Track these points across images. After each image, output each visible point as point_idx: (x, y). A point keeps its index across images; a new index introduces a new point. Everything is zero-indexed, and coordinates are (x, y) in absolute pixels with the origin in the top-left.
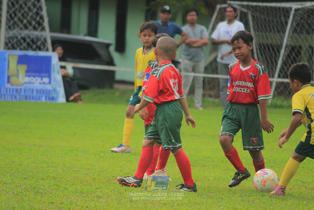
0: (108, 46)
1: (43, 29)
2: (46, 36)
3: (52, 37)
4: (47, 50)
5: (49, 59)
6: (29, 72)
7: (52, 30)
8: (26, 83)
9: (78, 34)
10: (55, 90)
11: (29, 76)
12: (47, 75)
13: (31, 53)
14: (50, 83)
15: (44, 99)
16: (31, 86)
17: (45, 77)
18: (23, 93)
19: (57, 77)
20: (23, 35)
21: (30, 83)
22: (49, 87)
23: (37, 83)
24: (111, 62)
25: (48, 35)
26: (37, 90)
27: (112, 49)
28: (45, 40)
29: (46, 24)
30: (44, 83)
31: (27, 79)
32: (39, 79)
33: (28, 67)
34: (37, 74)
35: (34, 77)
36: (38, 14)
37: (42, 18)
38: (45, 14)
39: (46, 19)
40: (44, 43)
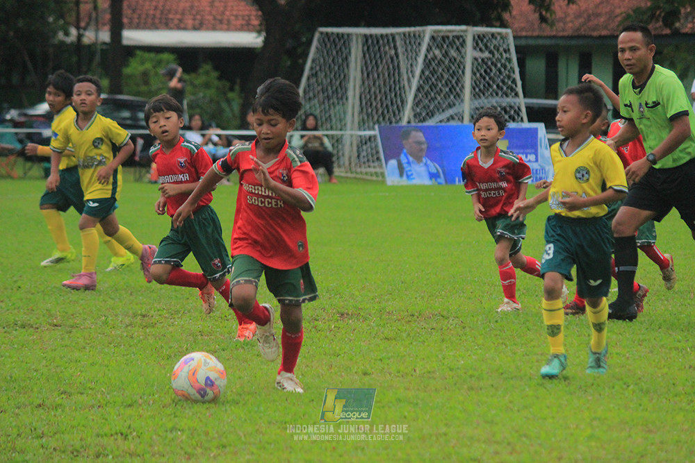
1: (517, 95)
2: (519, 104)
3: (526, 103)
4: (522, 120)
7: (525, 96)
12: (533, 151)
13: (513, 125)
14: (537, 160)
17: (530, 154)
19: (546, 153)
20: (504, 105)
22: (536, 166)
25: (522, 102)
28: (519, 109)
29: (519, 89)
30: (530, 161)
32: (524, 157)
33: (509, 142)
34: (522, 151)
36: (509, 77)
37: (514, 81)
38: (517, 76)
39: (519, 83)
40: (518, 112)
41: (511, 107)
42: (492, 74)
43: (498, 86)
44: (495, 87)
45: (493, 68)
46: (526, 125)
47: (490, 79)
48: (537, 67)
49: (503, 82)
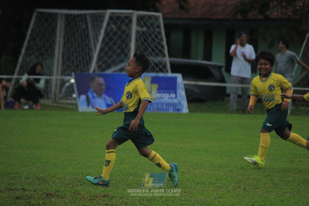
0: (220, 68)
1: (164, 55)
3: (170, 61)
5: (175, 79)
6: (160, 90)
8: (157, 98)
9: (196, 59)
10: (180, 103)
11: (160, 93)
12: (174, 91)
13: (161, 75)
14: (176, 97)
15: (171, 110)
16: (162, 100)
17: (172, 93)
18: (155, 106)
19: (182, 93)
20: (156, 61)
21: (161, 98)
22: (175, 101)
23: (166, 98)
24: (223, 80)
25: (167, 60)
26: (166, 104)
27: (223, 70)
29: (166, 52)
30: (171, 98)
31: (158, 95)
32: (168, 95)
33: (159, 85)
34: (166, 91)
35: (164, 93)
36: (159, 43)
37: (163, 47)
38: (165, 43)
39: (166, 48)
40: (165, 66)
41: (161, 63)
42: (149, 42)
43: (152, 50)
44: (150, 50)
45: (150, 38)
46: (170, 75)
47: (148, 44)
48: (178, 37)
49: (156, 47)
